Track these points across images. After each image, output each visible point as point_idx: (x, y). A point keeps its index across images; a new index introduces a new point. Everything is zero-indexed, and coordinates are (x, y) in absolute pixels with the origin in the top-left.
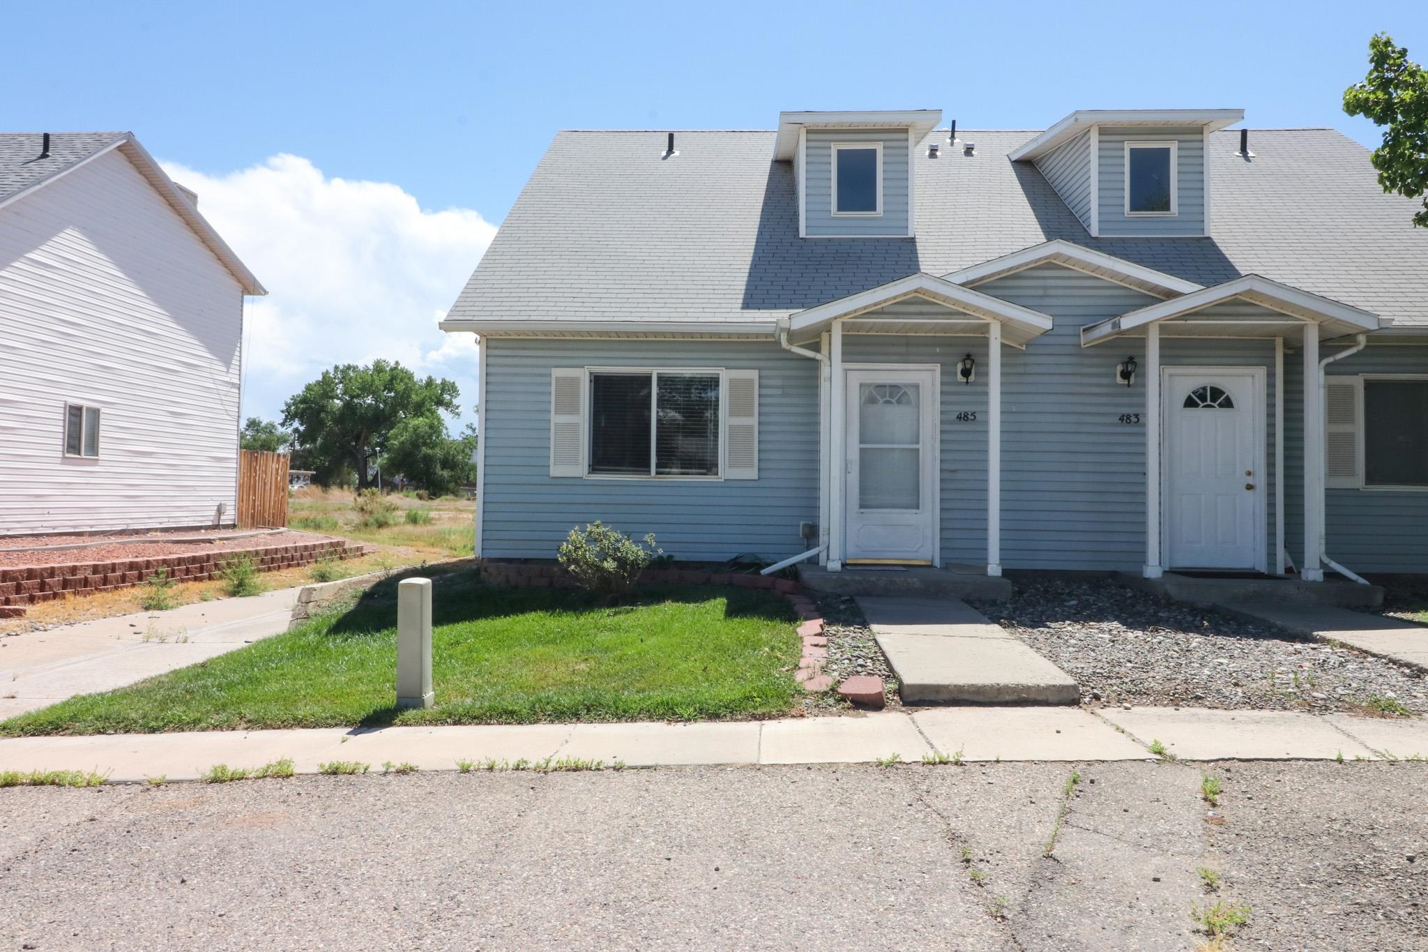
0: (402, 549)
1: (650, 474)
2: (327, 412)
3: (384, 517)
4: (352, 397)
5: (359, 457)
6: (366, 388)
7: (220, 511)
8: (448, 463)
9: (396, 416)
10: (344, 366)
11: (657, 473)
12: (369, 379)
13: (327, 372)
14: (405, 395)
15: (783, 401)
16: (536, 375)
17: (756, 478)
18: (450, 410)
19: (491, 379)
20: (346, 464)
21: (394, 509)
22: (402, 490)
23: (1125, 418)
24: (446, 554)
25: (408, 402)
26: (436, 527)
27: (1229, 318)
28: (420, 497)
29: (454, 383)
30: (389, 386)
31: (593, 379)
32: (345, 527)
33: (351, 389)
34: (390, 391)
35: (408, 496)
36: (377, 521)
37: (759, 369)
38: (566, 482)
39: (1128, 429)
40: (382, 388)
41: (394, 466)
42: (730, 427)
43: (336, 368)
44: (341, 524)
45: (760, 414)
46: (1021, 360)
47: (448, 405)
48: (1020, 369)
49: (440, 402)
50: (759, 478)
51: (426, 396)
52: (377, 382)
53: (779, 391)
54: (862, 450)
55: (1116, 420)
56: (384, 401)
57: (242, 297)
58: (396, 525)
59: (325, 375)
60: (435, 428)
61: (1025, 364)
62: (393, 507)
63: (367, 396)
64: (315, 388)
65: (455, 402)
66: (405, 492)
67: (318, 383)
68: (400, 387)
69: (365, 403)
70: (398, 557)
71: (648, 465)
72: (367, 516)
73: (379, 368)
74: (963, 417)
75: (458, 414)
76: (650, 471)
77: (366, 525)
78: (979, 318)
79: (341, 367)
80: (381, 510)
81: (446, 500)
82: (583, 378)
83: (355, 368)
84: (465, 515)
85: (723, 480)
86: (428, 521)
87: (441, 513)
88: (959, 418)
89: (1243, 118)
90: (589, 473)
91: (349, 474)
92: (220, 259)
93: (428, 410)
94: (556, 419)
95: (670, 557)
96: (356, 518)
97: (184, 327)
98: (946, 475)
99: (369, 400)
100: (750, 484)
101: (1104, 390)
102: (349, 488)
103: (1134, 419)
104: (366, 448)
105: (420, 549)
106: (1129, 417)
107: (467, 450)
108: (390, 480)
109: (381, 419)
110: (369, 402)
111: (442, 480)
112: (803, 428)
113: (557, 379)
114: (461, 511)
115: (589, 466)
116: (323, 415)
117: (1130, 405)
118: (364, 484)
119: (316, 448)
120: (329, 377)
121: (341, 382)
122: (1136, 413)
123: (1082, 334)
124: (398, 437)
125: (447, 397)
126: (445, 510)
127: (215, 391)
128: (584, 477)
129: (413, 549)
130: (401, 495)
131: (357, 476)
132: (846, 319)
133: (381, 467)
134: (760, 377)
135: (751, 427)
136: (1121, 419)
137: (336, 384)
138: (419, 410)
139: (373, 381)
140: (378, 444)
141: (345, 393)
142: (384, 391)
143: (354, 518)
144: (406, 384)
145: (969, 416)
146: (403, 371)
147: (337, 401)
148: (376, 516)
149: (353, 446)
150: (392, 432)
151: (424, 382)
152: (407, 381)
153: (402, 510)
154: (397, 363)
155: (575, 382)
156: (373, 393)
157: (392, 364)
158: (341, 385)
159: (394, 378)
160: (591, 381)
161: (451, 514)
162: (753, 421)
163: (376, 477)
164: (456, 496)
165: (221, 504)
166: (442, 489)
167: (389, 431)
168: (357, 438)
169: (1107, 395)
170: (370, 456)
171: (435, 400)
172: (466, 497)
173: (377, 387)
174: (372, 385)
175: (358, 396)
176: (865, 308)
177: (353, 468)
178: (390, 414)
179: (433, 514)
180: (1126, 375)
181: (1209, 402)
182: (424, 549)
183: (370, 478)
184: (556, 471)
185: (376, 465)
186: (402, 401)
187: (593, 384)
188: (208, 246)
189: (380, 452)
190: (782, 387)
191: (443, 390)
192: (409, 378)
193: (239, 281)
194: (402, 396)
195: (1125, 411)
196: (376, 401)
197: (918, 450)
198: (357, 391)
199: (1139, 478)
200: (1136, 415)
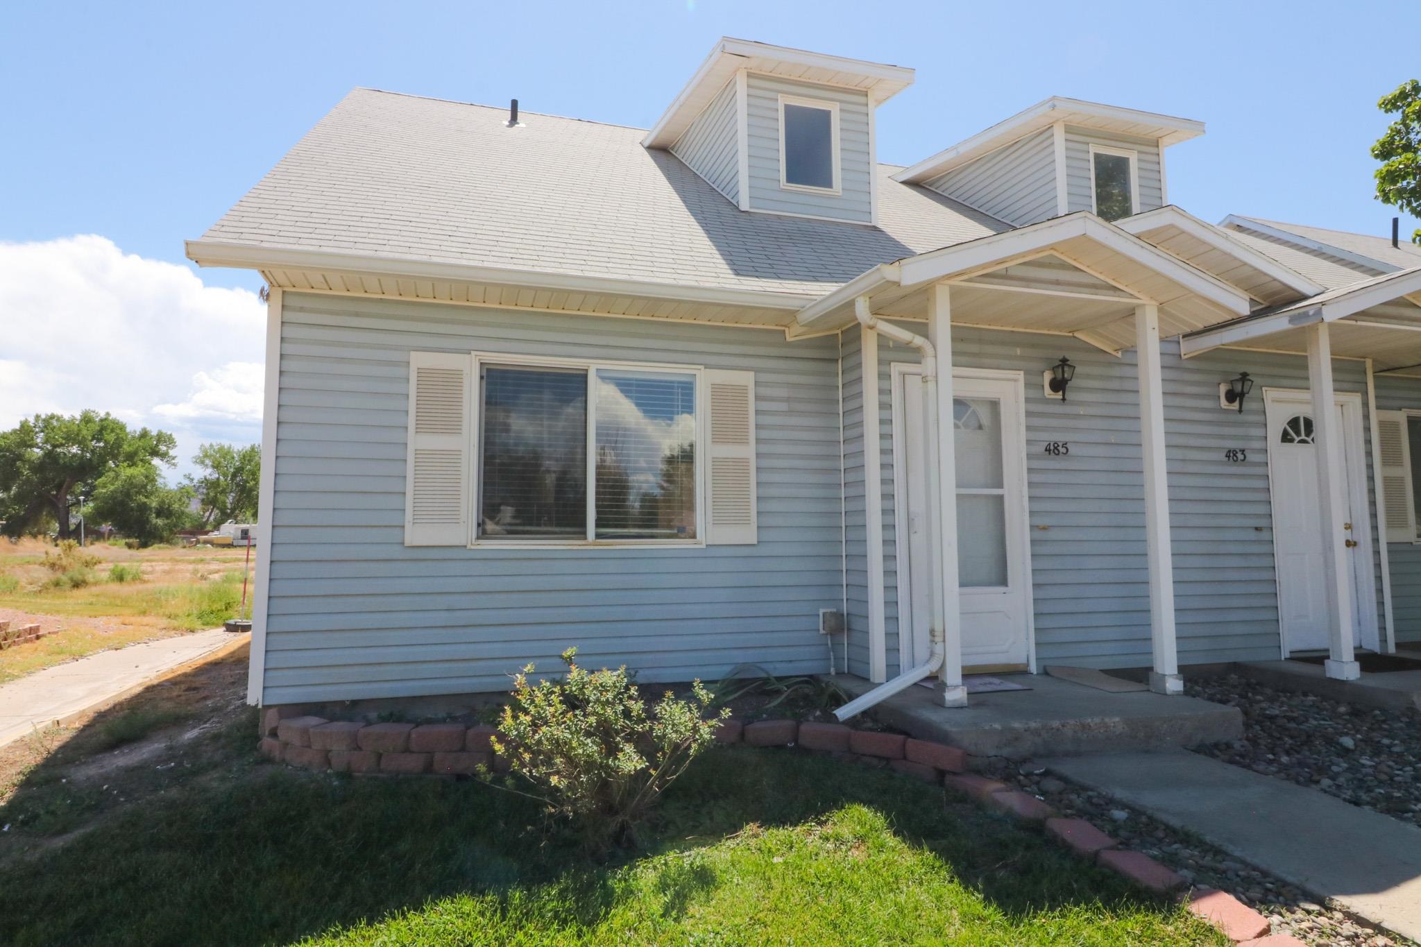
0: (101, 621)
1: (585, 538)
2: (24, 461)
3: (83, 575)
4: (54, 446)
5: (61, 506)
6: (72, 438)
8: (163, 511)
9: (104, 466)
10: (47, 415)
11: (598, 536)
12: (76, 428)
13: (26, 421)
14: (118, 443)
15: (794, 421)
16: (380, 363)
17: (755, 542)
18: (165, 460)
19: (290, 365)
20: (44, 513)
21: (95, 564)
22: (109, 538)
23: (1232, 455)
24: (163, 626)
25: (119, 452)
26: (149, 586)
27: (1396, 321)
28: (130, 546)
29: (171, 435)
30: (98, 436)
31: (484, 374)
32: (29, 586)
33: (54, 438)
34: (99, 440)
35: (115, 545)
36: (71, 579)
37: (757, 371)
38: (435, 554)
39: (1235, 471)
40: (90, 438)
41: (101, 514)
42: (714, 460)
43: (37, 417)
44: (23, 584)
45: (758, 441)
46: (1116, 371)
47: (163, 456)
48: (1115, 384)
49: (155, 453)
50: (758, 542)
51: (139, 446)
52: (84, 432)
53: (783, 406)
55: (1222, 456)
56: (92, 451)
58: (96, 584)
59: (24, 425)
60: (150, 478)
61: (1121, 378)
62: (94, 561)
63: (72, 446)
64: (11, 437)
65: (171, 453)
66: (112, 540)
67: (15, 431)
68: (111, 438)
69: (69, 452)
70: (93, 635)
71: (583, 524)
72: (59, 575)
73: (87, 419)
74: (1053, 450)
75: (174, 464)
76: (584, 533)
77: (57, 584)
78: (1132, 296)
79: (43, 417)
80: (77, 566)
81: (159, 548)
82: (467, 372)
83: (59, 419)
84: (181, 566)
85: (704, 546)
86: (136, 578)
87: (153, 564)
88: (1048, 450)
89: (1204, 131)
90: (478, 538)
91: (48, 523)
93: (142, 460)
94: (417, 442)
96: (44, 575)
98: (1039, 535)
99: (75, 449)
100: (746, 552)
101: (1208, 417)
102: (45, 537)
103: (1240, 456)
104: (68, 497)
105: (127, 622)
106: (1235, 452)
107: (184, 499)
108: (96, 528)
109: (87, 469)
110: (74, 451)
111: (156, 527)
112: (817, 464)
113: (419, 371)
114: (177, 561)
115: (477, 525)
116: (18, 463)
117: (1236, 438)
118: (65, 533)
119: (9, 497)
120: (28, 426)
121: (42, 431)
122: (1242, 447)
123: (1181, 340)
124: (107, 485)
125: (163, 448)
126: (157, 561)
128: (469, 546)
129: (115, 620)
130: (106, 544)
131: (57, 525)
132: (956, 282)
133: (84, 517)
134: (757, 383)
135: (745, 461)
136: (1228, 456)
137: (37, 433)
138: (131, 458)
139: (80, 430)
140: (82, 493)
141: (46, 442)
142: (92, 440)
143: (42, 576)
144: (117, 434)
145: (1060, 448)
146: (116, 422)
147: (36, 450)
148: (70, 573)
149: (53, 495)
150: (100, 480)
151: (138, 433)
152: (118, 431)
153: (107, 562)
154: (108, 414)
155: (453, 378)
156: (79, 443)
157: (102, 415)
158: (42, 434)
159: (106, 428)
160: (482, 378)
161: (166, 566)
162: (749, 451)
163: (79, 525)
164: (171, 544)
166: (155, 538)
167: (96, 480)
168: (59, 487)
169: (1210, 423)
170: (73, 505)
171: (150, 451)
172: (181, 545)
173: (83, 437)
174: (78, 435)
175: (62, 445)
176: (984, 266)
177: (52, 517)
178: (98, 464)
179: (145, 566)
180: (1231, 396)
181: (1303, 437)
182: (133, 619)
183: (72, 527)
184: (415, 535)
185: (79, 514)
186: (113, 451)
187: (484, 382)
189: (84, 501)
190: (788, 400)
191: (159, 441)
192: (121, 429)
194: (112, 447)
195: (1231, 444)
196: (82, 450)
197: (1000, 498)
198: (60, 439)
199: (1253, 535)
200: (1243, 451)
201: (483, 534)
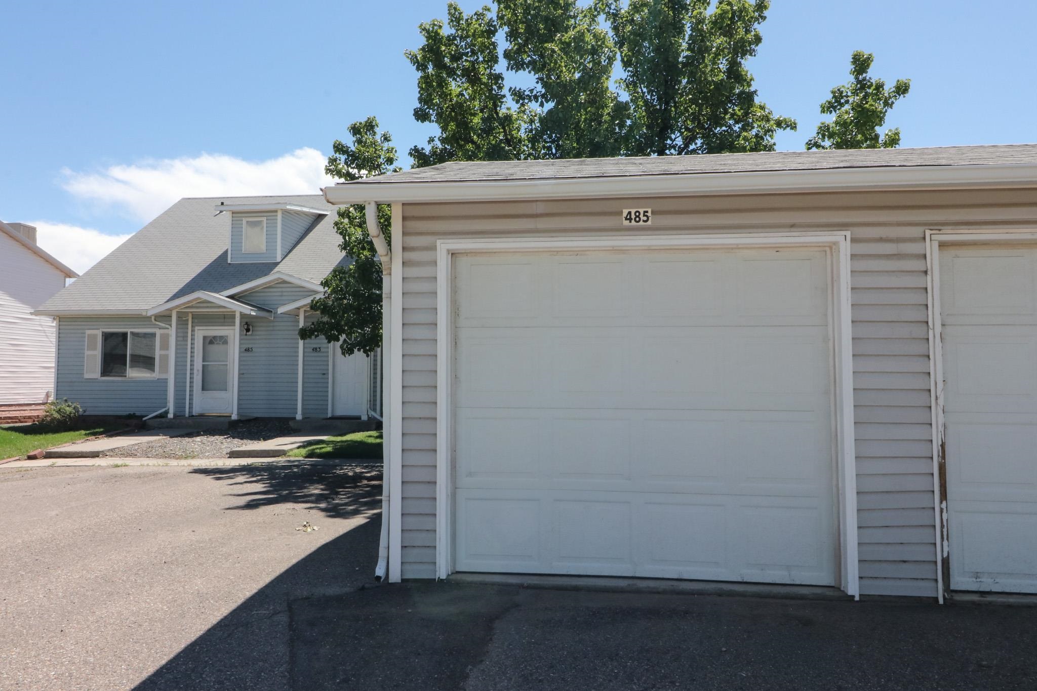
1: (126, 376)
7: (48, 395)
16: (80, 333)
19: (61, 335)
38: (91, 381)
39: (316, 354)
42: (160, 355)
46: (271, 324)
48: (271, 328)
54: (203, 366)
55: (311, 350)
57: (65, 280)
61: (273, 326)
71: (126, 373)
74: (247, 350)
82: (99, 334)
85: (157, 379)
88: (246, 350)
92: (47, 261)
94: (87, 353)
95: (134, 414)
97: (14, 298)
98: (242, 376)
103: (318, 350)
106: (316, 349)
113: (88, 335)
115: (101, 373)
117: (318, 343)
127: (43, 332)
128: (99, 379)
136: (313, 350)
145: (249, 349)
155: (95, 336)
160: (103, 335)
165: (48, 392)
184: (87, 376)
187: (104, 337)
188: (39, 255)
193: (62, 271)
195: (315, 346)
199: (321, 376)
200: (320, 348)
201: (101, 376)
